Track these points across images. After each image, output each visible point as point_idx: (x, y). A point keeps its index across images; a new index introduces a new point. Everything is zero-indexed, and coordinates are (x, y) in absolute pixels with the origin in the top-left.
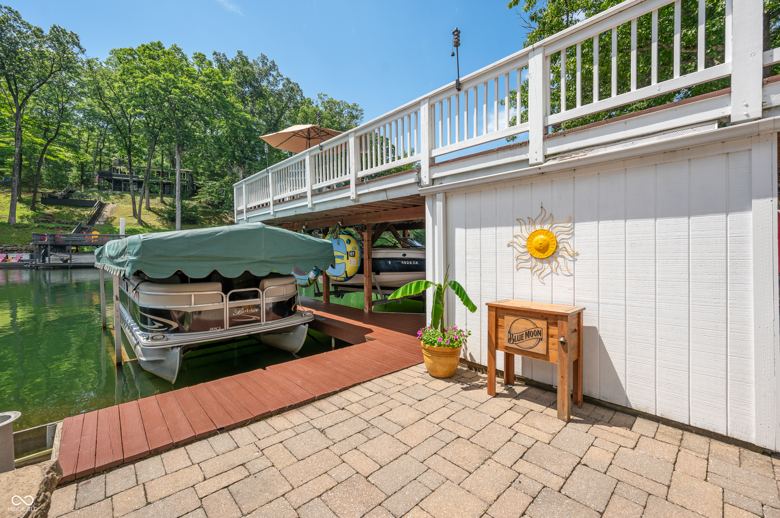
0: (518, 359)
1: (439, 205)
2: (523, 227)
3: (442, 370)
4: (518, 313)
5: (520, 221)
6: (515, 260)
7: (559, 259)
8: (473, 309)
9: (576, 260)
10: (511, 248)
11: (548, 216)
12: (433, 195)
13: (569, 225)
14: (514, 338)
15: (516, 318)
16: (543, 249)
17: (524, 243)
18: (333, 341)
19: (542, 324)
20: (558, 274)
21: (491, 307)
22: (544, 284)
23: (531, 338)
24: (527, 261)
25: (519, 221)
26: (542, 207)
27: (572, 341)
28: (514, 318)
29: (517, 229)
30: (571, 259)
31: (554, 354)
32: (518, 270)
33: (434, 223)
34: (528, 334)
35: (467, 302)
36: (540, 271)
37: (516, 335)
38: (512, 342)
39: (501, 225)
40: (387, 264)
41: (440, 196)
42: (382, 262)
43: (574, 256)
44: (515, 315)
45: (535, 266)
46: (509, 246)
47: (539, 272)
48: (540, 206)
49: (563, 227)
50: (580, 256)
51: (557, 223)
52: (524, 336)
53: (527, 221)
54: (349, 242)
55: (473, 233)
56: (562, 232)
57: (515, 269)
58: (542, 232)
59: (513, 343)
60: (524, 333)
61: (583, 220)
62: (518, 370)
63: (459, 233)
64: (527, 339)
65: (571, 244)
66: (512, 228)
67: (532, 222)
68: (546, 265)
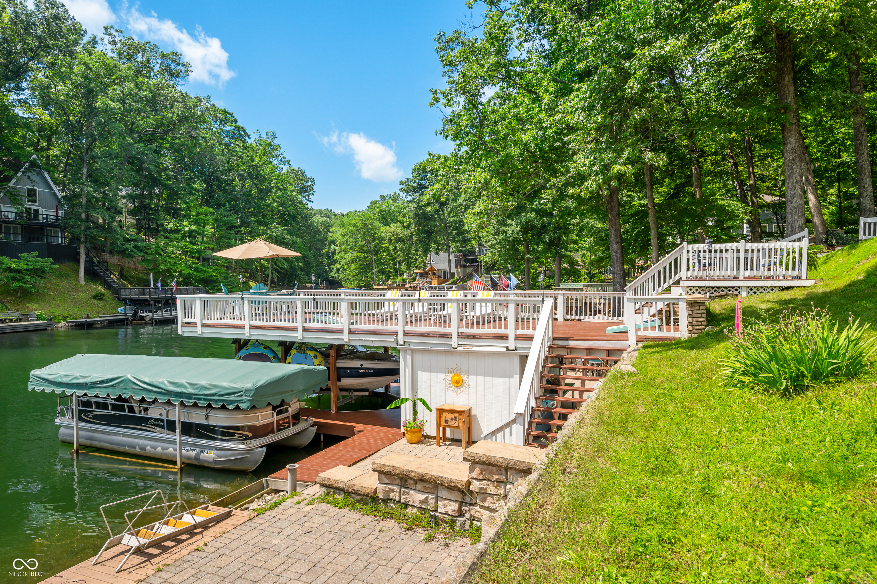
0: (448, 429)
1: (409, 357)
2: (449, 373)
3: (415, 439)
4: (448, 411)
5: (448, 369)
6: (447, 387)
7: (463, 386)
8: (431, 411)
9: (469, 387)
11: (459, 368)
12: (406, 350)
14: (446, 421)
16: (457, 382)
17: (450, 380)
18: (322, 437)
19: (457, 415)
20: (463, 393)
21: (438, 409)
22: (458, 398)
23: (452, 420)
24: (451, 387)
26: (457, 365)
27: (467, 420)
28: (446, 413)
29: (447, 374)
30: (467, 387)
31: (461, 425)
32: (448, 392)
33: (405, 365)
35: (428, 408)
36: (457, 392)
37: (448, 420)
38: (446, 423)
40: (346, 372)
41: (409, 352)
42: (342, 371)
43: (469, 385)
45: (455, 390)
46: (443, 380)
49: (465, 374)
50: (471, 386)
51: (463, 372)
53: (451, 370)
54: (316, 357)
55: (426, 375)
56: (464, 376)
57: (446, 390)
60: (450, 419)
61: (472, 374)
62: (448, 435)
63: (420, 373)
65: (468, 381)
67: (453, 370)
68: (459, 389)
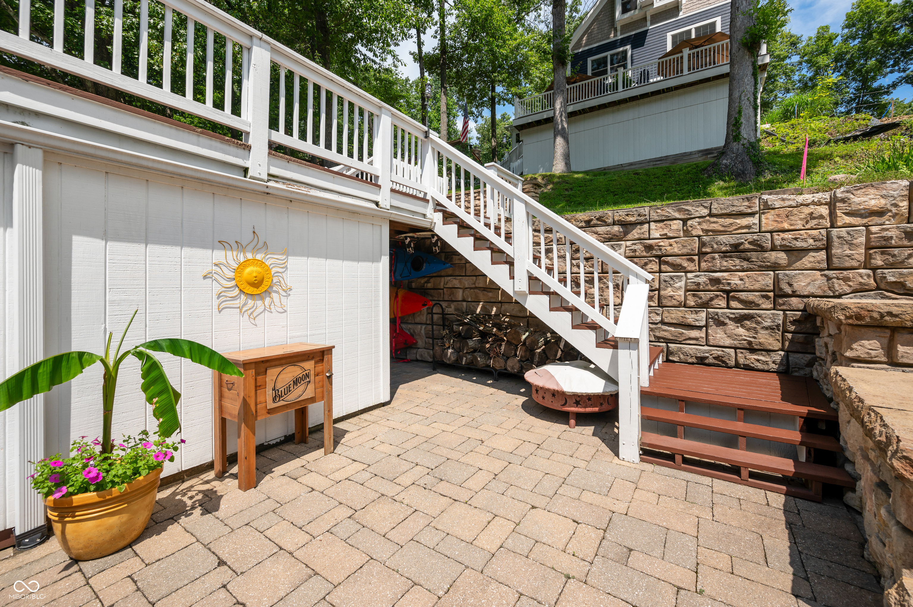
2: (229, 253)
4: (283, 361)
5: (225, 244)
6: (215, 297)
7: (274, 295)
9: (289, 295)
10: (209, 281)
11: (261, 244)
13: (284, 257)
14: (280, 393)
15: (282, 369)
16: (257, 283)
17: (231, 275)
19: (309, 365)
20: (271, 312)
22: (256, 325)
23: (299, 385)
24: (234, 298)
25: (223, 244)
26: (254, 232)
28: (280, 369)
29: (219, 255)
30: (285, 294)
32: (220, 312)
34: (296, 382)
36: (251, 310)
37: (283, 389)
38: (278, 399)
39: (192, 244)
43: (288, 291)
44: (281, 365)
45: (245, 304)
46: (205, 277)
47: (250, 312)
48: (252, 230)
49: (277, 259)
50: (293, 290)
51: (271, 254)
52: (292, 386)
53: (234, 245)
56: (276, 265)
57: (215, 311)
58: (254, 262)
59: (279, 401)
60: (292, 382)
61: (295, 254)
64: (295, 387)
65: (285, 278)
66: (211, 251)
67: (240, 246)
68: (259, 303)
